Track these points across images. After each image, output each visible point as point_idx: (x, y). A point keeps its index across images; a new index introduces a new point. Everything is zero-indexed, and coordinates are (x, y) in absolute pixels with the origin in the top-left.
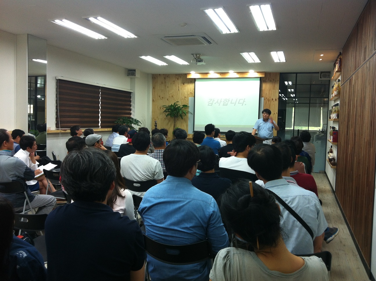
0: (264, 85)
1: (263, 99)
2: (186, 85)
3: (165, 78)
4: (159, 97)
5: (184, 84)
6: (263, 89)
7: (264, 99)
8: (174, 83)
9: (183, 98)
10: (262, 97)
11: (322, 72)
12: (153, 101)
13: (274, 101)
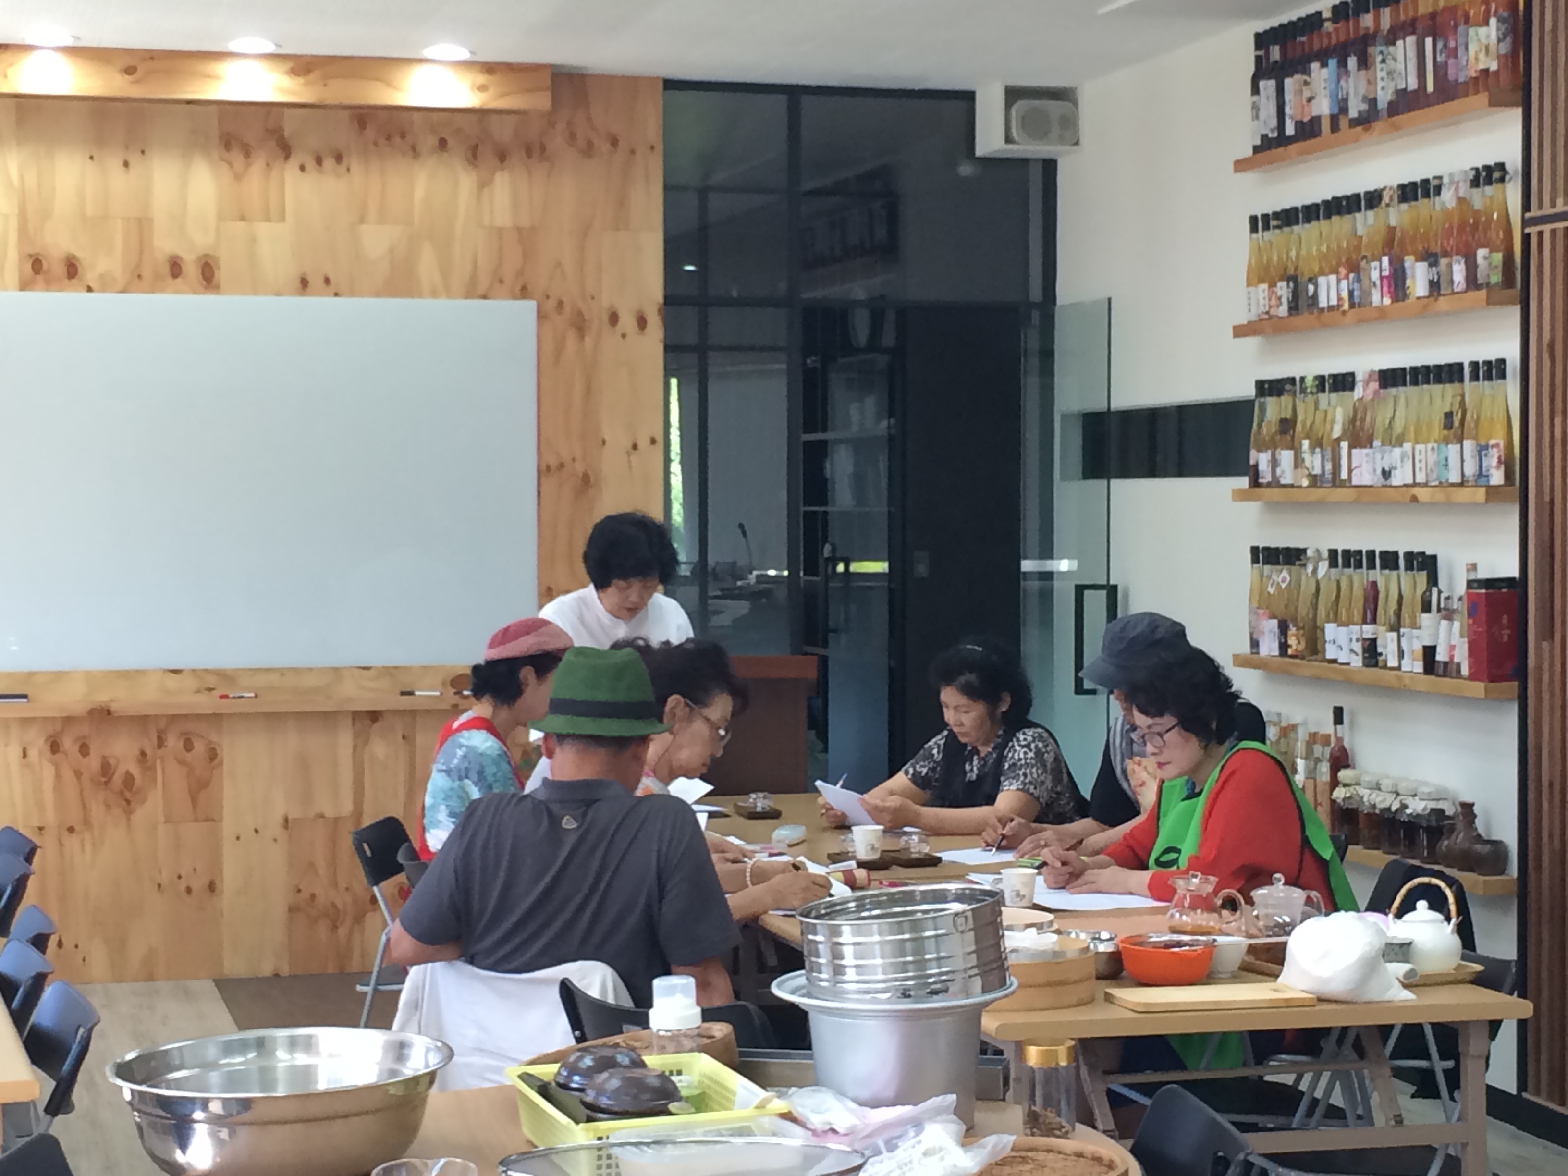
10: (525, 294)
13: (624, 336)
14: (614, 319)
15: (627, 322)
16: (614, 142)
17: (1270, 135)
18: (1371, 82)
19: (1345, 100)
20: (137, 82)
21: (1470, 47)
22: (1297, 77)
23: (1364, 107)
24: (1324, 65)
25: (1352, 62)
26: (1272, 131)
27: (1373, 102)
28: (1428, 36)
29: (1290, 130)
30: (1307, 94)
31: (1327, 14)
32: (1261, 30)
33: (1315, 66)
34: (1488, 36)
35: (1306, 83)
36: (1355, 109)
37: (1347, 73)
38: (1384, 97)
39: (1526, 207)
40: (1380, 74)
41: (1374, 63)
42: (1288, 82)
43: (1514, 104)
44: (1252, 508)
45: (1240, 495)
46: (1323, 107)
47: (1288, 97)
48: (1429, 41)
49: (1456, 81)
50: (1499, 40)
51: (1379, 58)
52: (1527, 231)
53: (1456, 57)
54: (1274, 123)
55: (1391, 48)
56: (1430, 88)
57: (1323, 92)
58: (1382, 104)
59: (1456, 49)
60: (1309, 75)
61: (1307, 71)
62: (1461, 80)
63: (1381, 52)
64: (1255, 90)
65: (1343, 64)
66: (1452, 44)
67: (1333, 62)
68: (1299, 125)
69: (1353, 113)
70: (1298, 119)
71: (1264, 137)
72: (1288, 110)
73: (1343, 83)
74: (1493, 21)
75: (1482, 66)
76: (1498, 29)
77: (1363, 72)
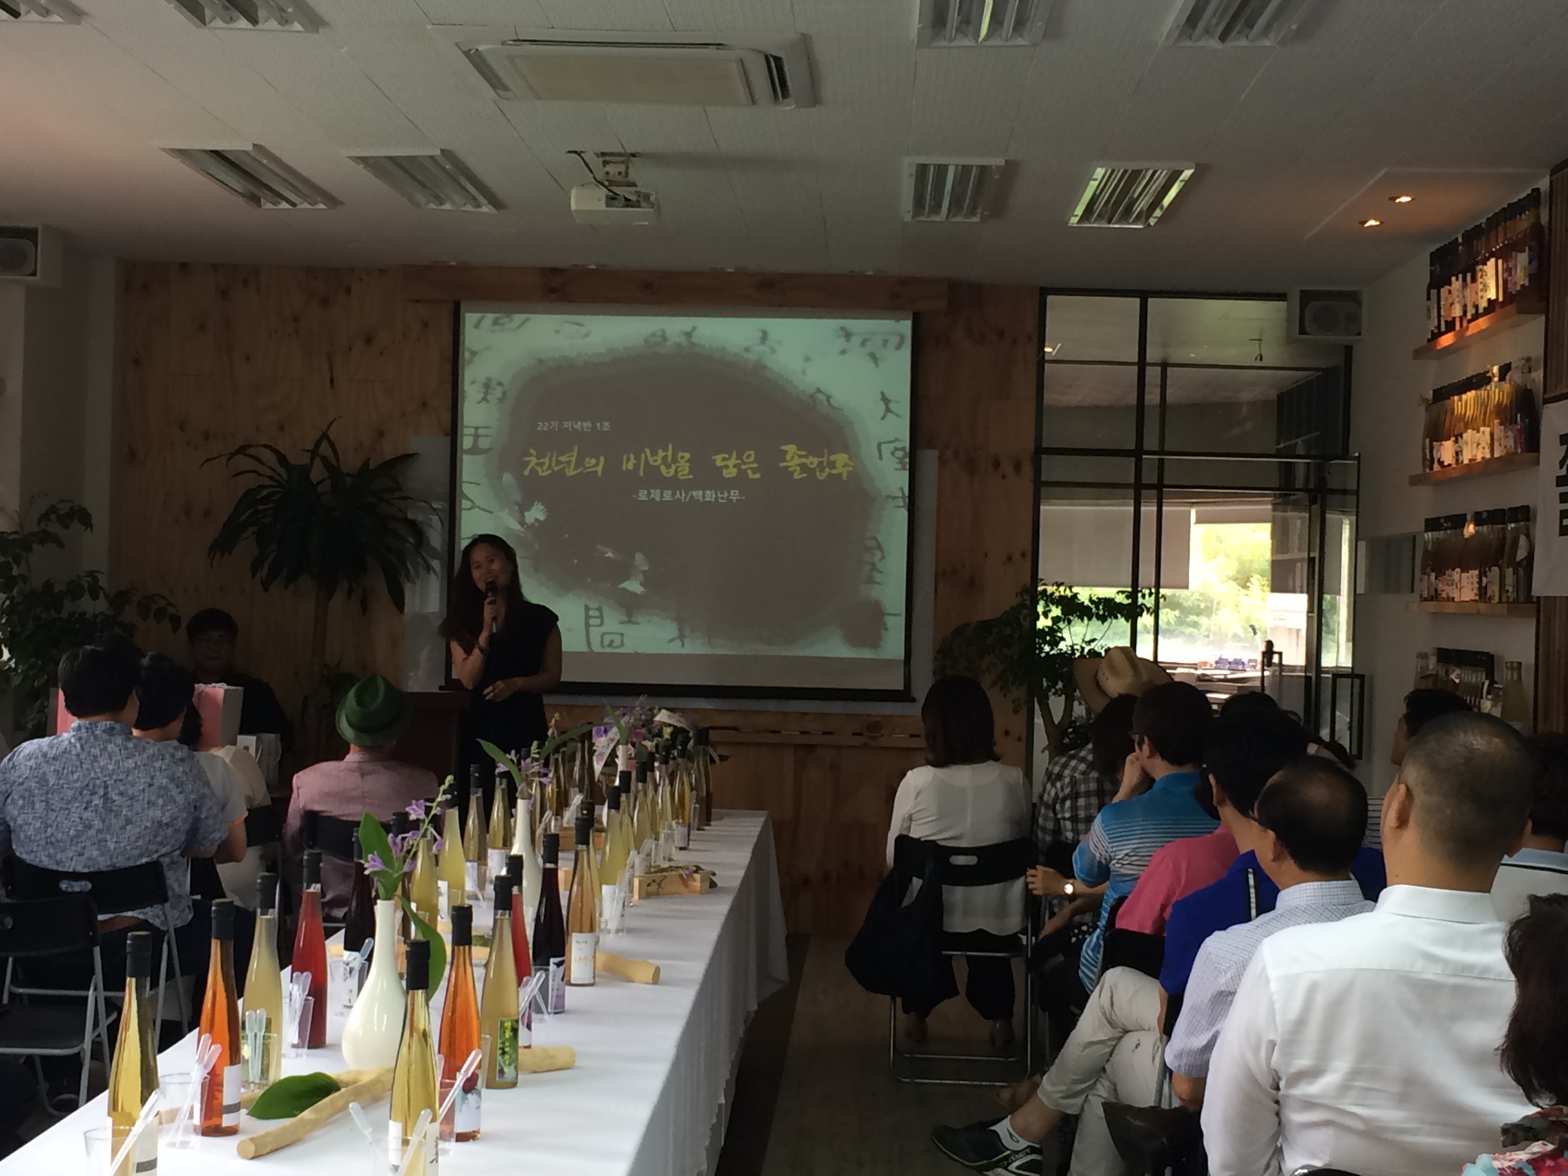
1: (932, 454)
4: (182, 428)
5: (369, 341)
7: (942, 461)
8: (297, 332)
9: (366, 438)
10: (930, 445)
11: (1306, 297)
13: (1004, 477)
14: (997, 464)
15: (1007, 467)
16: (1001, 334)
17: (1434, 329)
18: (1477, 293)
19: (1465, 306)
20: (652, 294)
21: (1517, 267)
22: (1446, 287)
23: (1473, 310)
24: (1457, 279)
25: (1469, 276)
26: (1435, 326)
27: (1476, 307)
28: (1500, 258)
29: (1443, 329)
30: (1450, 301)
31: (1460, 240)
32: (1433, 250)
33: (1454, 279)
34: (1525, 260)
35: (1450, 292)
36: (1471, 311)
37: (1466, 285)
38: (1483, 304)
39: (1545, 392)
40: (1481, 287)
41: (1478, 277)
42: (1442, 290)
43: (1541, 313)
46: (1457, 312)
47: (1442, 303)
48: (1500, 262)
49: (1511, 293)
50: (1530, 263)
51: (1479, 274)
53: (1512, 275)
54: (1436, 323)
55: (1485, 267)
56: (1501, 299)
57: (1457, 299)
58: (1481, 311)
59: (1513, 269)
60: (1451, 286)
61: (1450, 284)
62: (1513, 293)
63: (1481, 270)
64: (1429, 299)
65: (1464, 280)
66: (1510, 266)
67: (1460, 276)
68: (1446, 322)
69: (1469, 315)
70: (1446, 318)
71: (1432, 330)
72: (1442, 313)
73: (1464, 292)
74: (1527, 250)
75: (1521, 283)
76: (1529, 255)
77: (1473, 285)
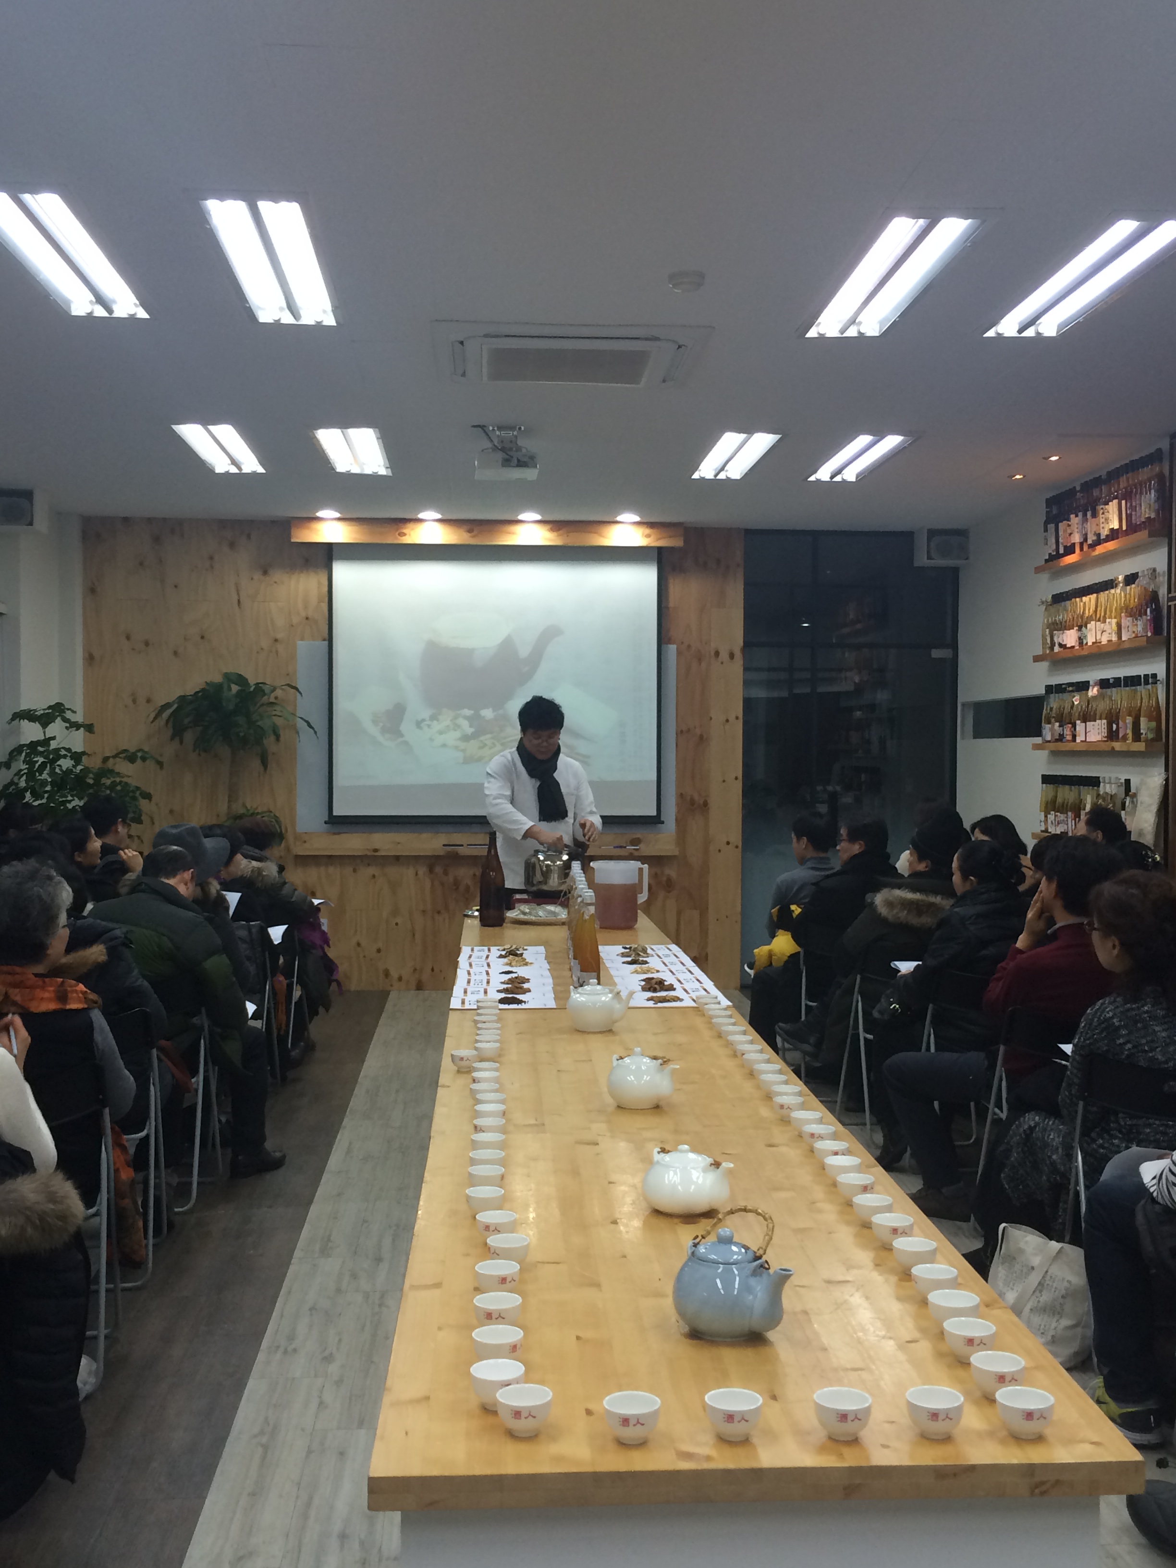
0: (675, 587)
1: (672, 649)
2: (277, 575)
3: (157, 539)
4: (128, 638)
5: (265, 573)
6: (672, 604)
7: (679, 653)
8: (212, 567)
9: (265, 643)
10: (670, 641)
11: (933, 533)
12: (90, 659)
13: (722, 663)
14: (717, 654)
15: (724, 655)
16: (719, 562)
17: (1053, 554)
18: (1098, 525)
19: (1086, 535)
20: (473, 537)
21: (1142, 504)
22: (1065, 522)
23: (1095, 538)
24: (1077, 516)
25: (1089, 514)
26: (1053, 551)
27: (1099, 535)
28: (1123, 500)
29: (1061, 551)
30: (1069, 531)
31: (1078, 488)
32: (1048, 497)
33: (1072, 516)
34: (1150, 500)
35: (1069, 525)
36: (1092, 539)
37: (1087, 520)
38: (1105, 533)
40: (1102, 520)
41: (1099, 513)
42: (1060, 524)
44: (1044, 754)
45: (1036, 747)
46: (1077, 538)
47: (1061, 533)
48: (1123, 502)
49: (1136, 523)
50: (1155, 501)
51: (1101, 512)
52: (1169, 604)
53: (1136, 511)
54: (1054, 547)
55: (1106, 506)
57: (1076, 530)
58: (1103, 537)
59: (1136, 507)
60: (1070, 521)
62: (1138, 523)
63: (1102, 509)
64: (1046, 530)
65: (1085, 515)
66: (1134, 504)
67: (1080, 514)
68: (1065, 547)
69: (1090, 542)
70: (1065, 545)
71: (1050, 554)
72: (1061, 540)
73: (1085, 525)
74: (1153, 491)
75: (1147, 516)
76: (1155, 496)
77: (1094, 519)
